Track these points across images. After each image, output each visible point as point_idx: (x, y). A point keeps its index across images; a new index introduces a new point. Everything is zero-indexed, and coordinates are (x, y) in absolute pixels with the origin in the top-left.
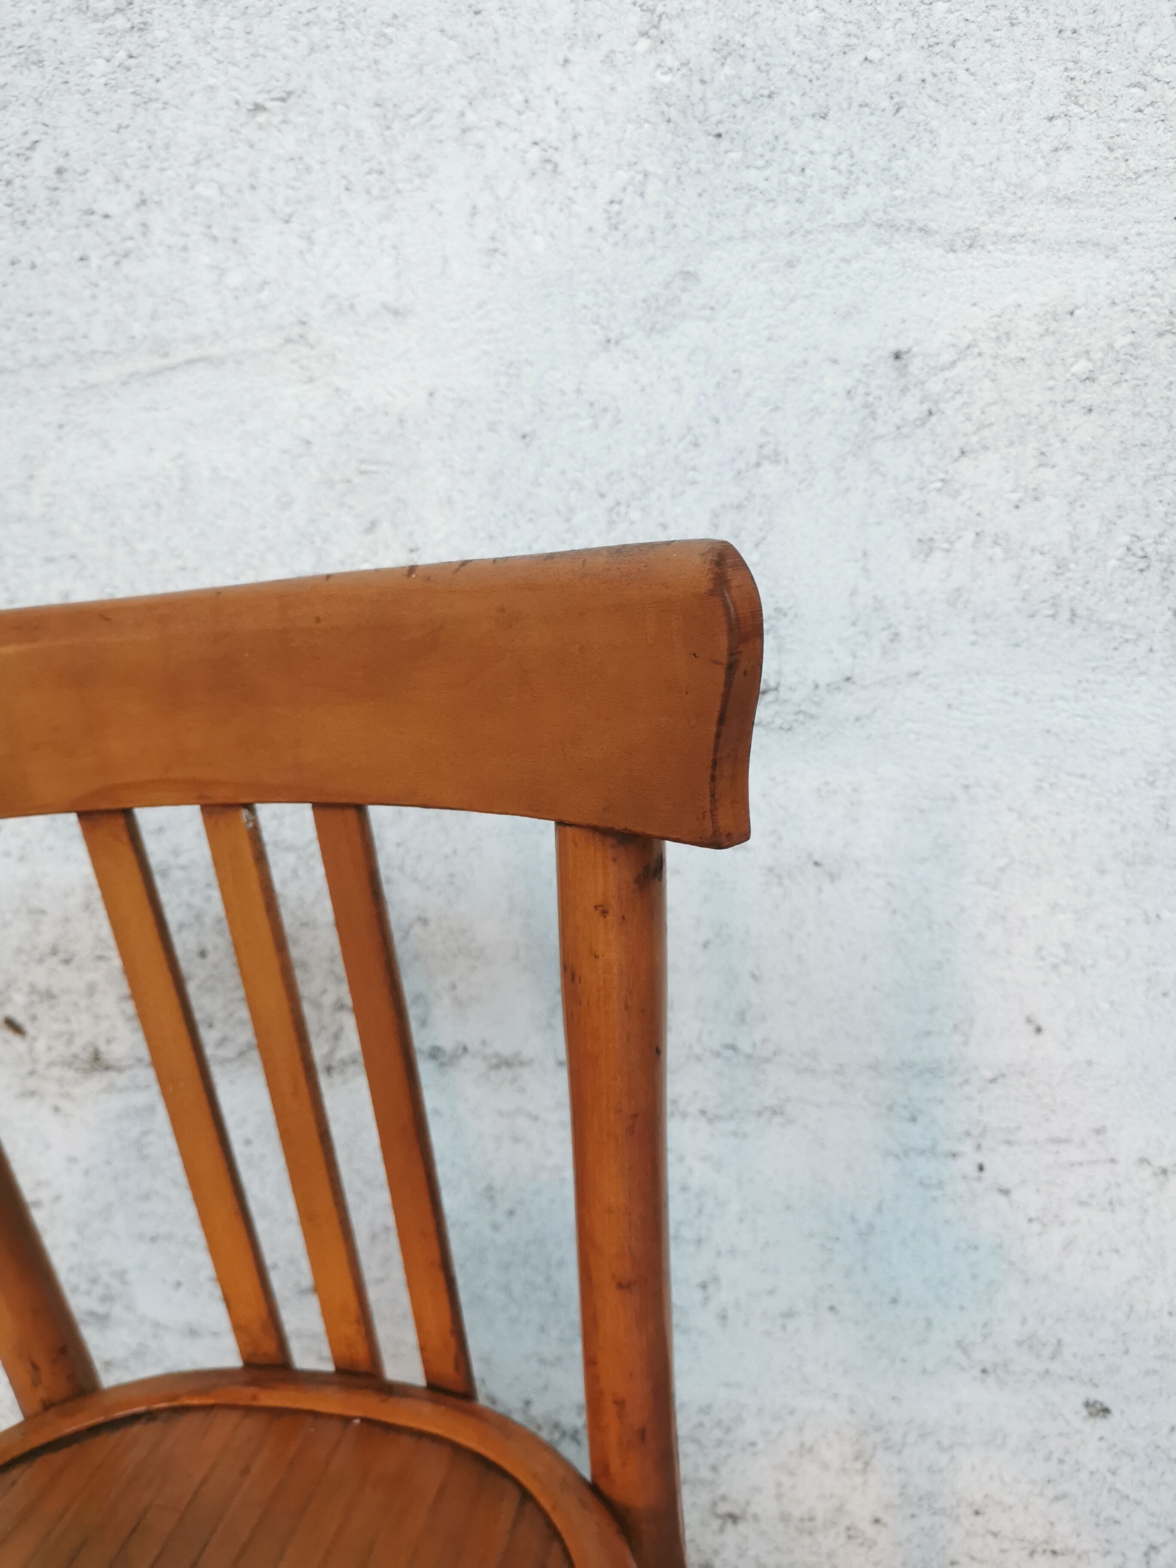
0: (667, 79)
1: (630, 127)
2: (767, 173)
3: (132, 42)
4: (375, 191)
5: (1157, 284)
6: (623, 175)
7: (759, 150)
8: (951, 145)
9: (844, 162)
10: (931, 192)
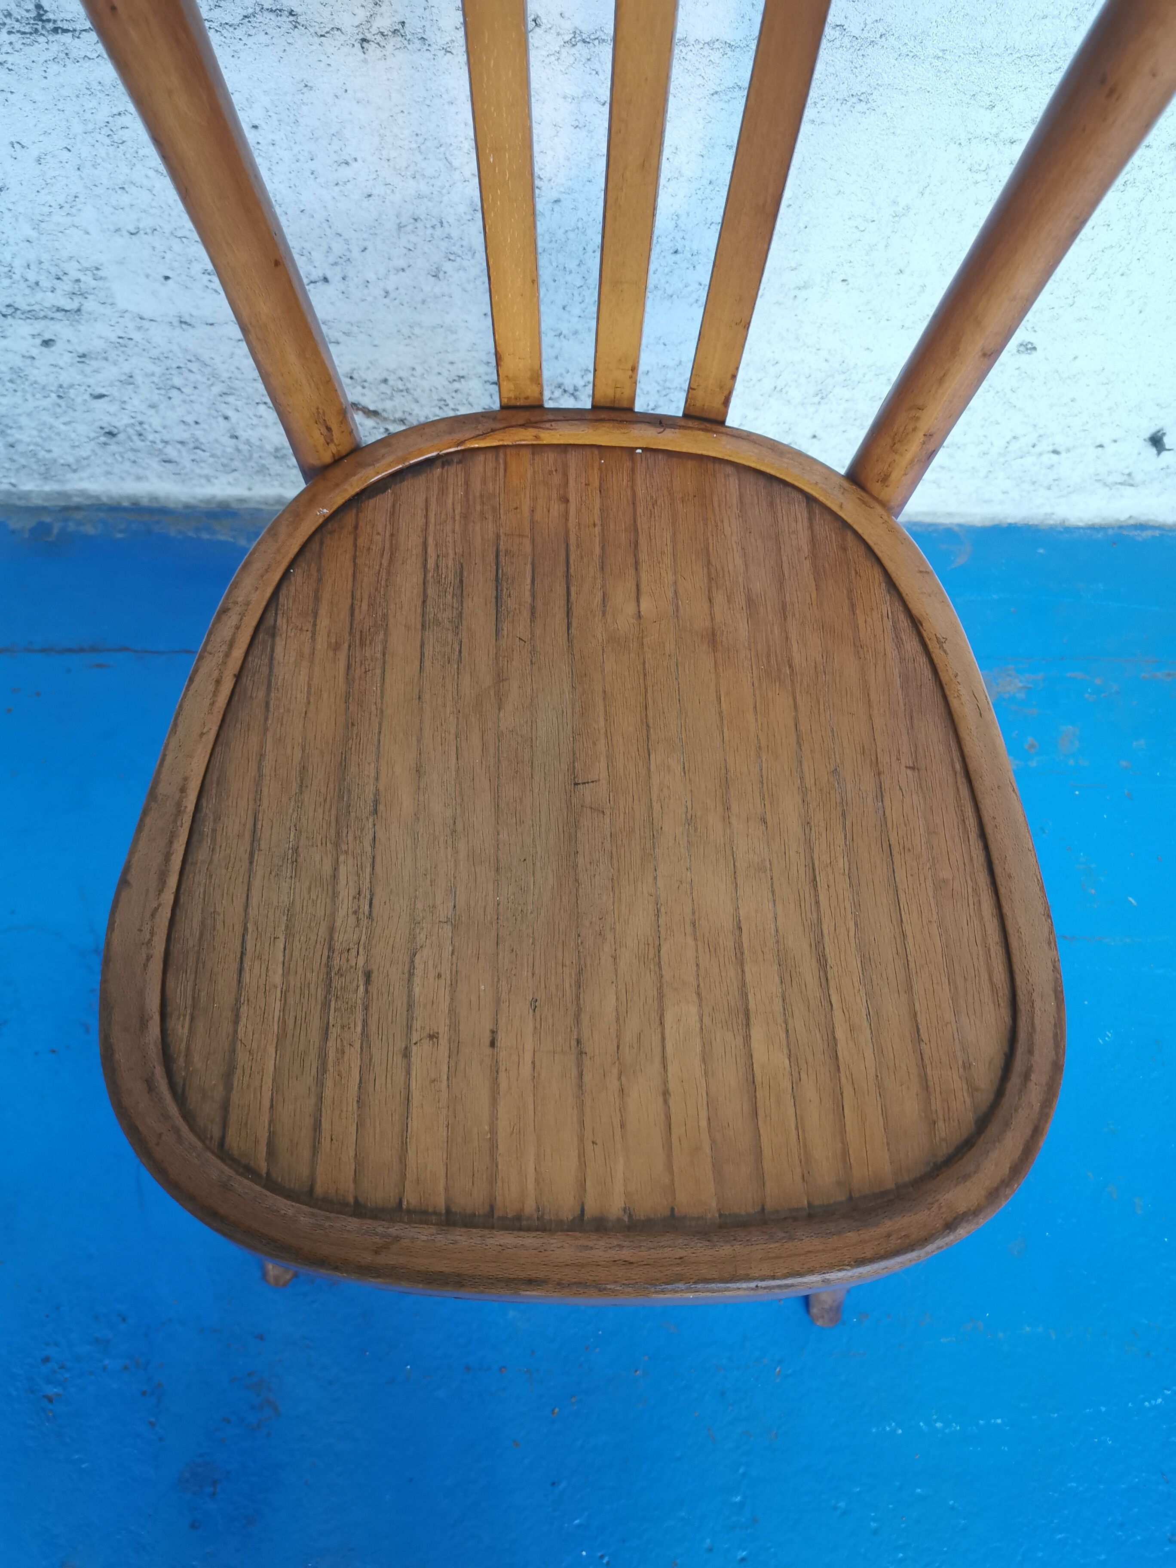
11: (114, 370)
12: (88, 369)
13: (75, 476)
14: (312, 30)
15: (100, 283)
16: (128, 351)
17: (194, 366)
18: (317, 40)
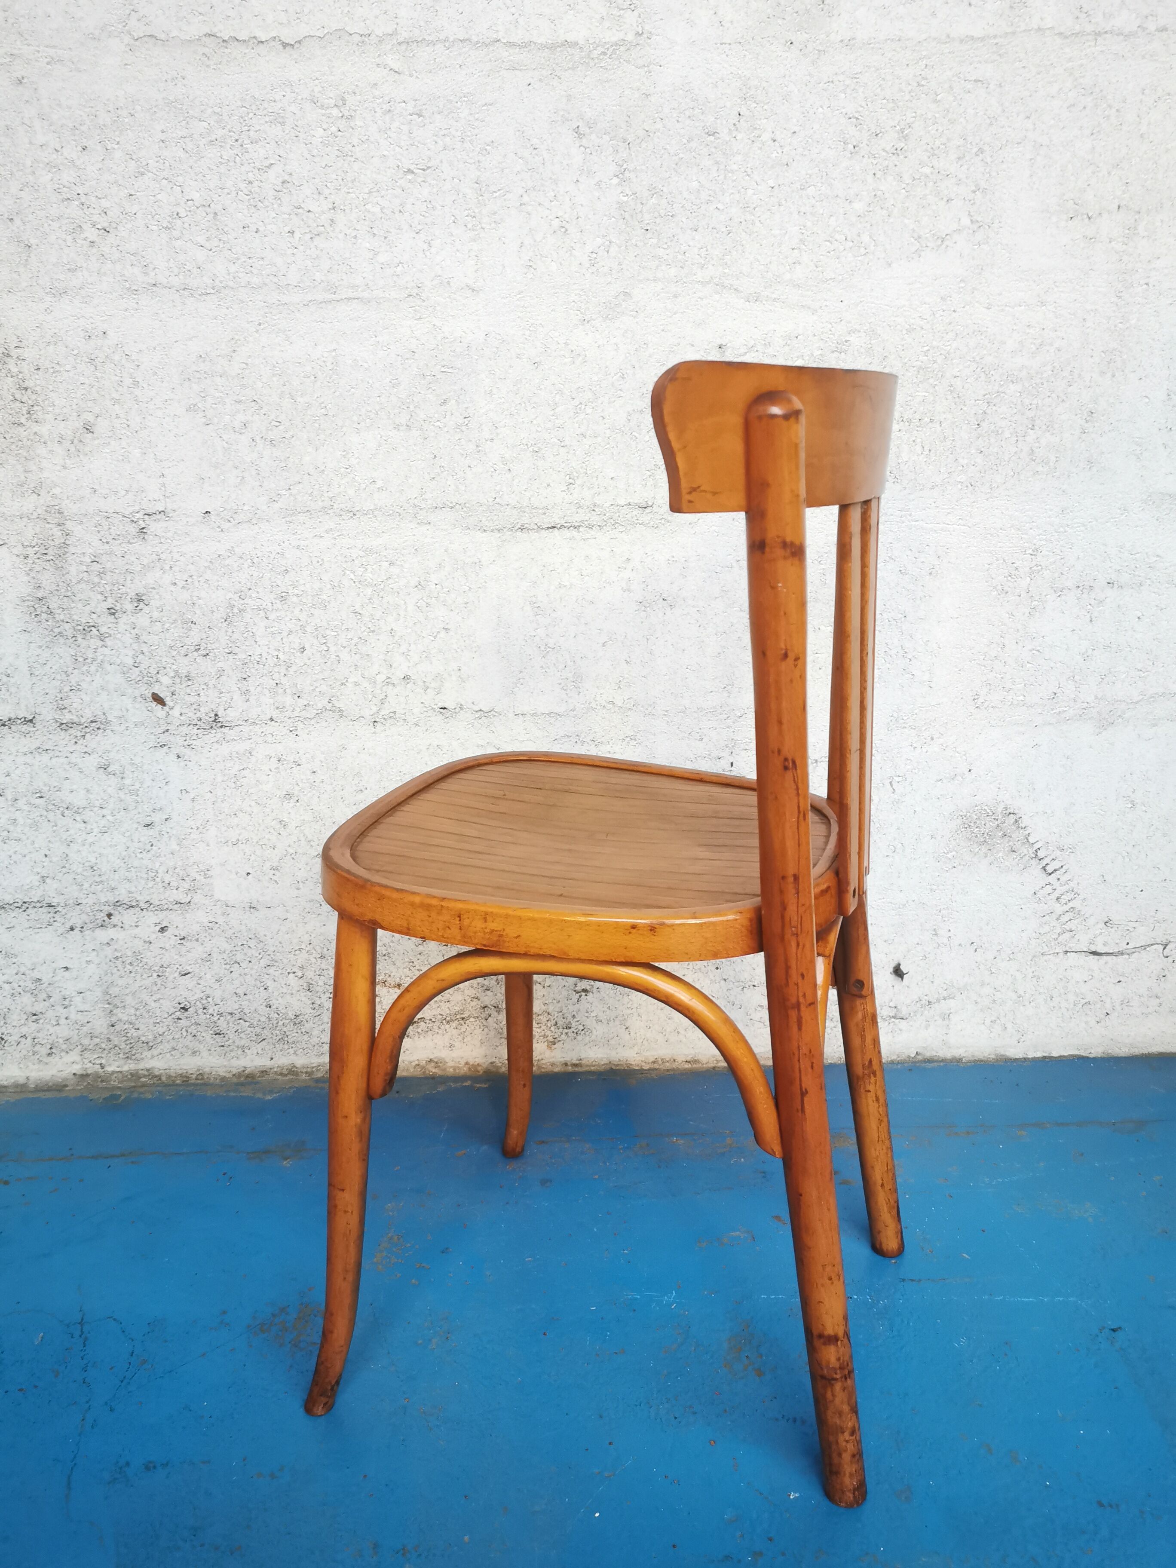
0: (625, 199)
1: (605, 218)
2: (667, 252)
3: (342, 124)
4: (469, 226)
5: (832, 329)
6: (599, 241)
7: (665, 241)
8: (750, 253)
9: (703, 252)
10: (740, 273)
11: (200, 949)
12: (183, 950)
13: (149, 1054)
14: (349, 718)
15: (207, 880)
16: (213, 932)
17: (252, 943)
18: (352, 723)
